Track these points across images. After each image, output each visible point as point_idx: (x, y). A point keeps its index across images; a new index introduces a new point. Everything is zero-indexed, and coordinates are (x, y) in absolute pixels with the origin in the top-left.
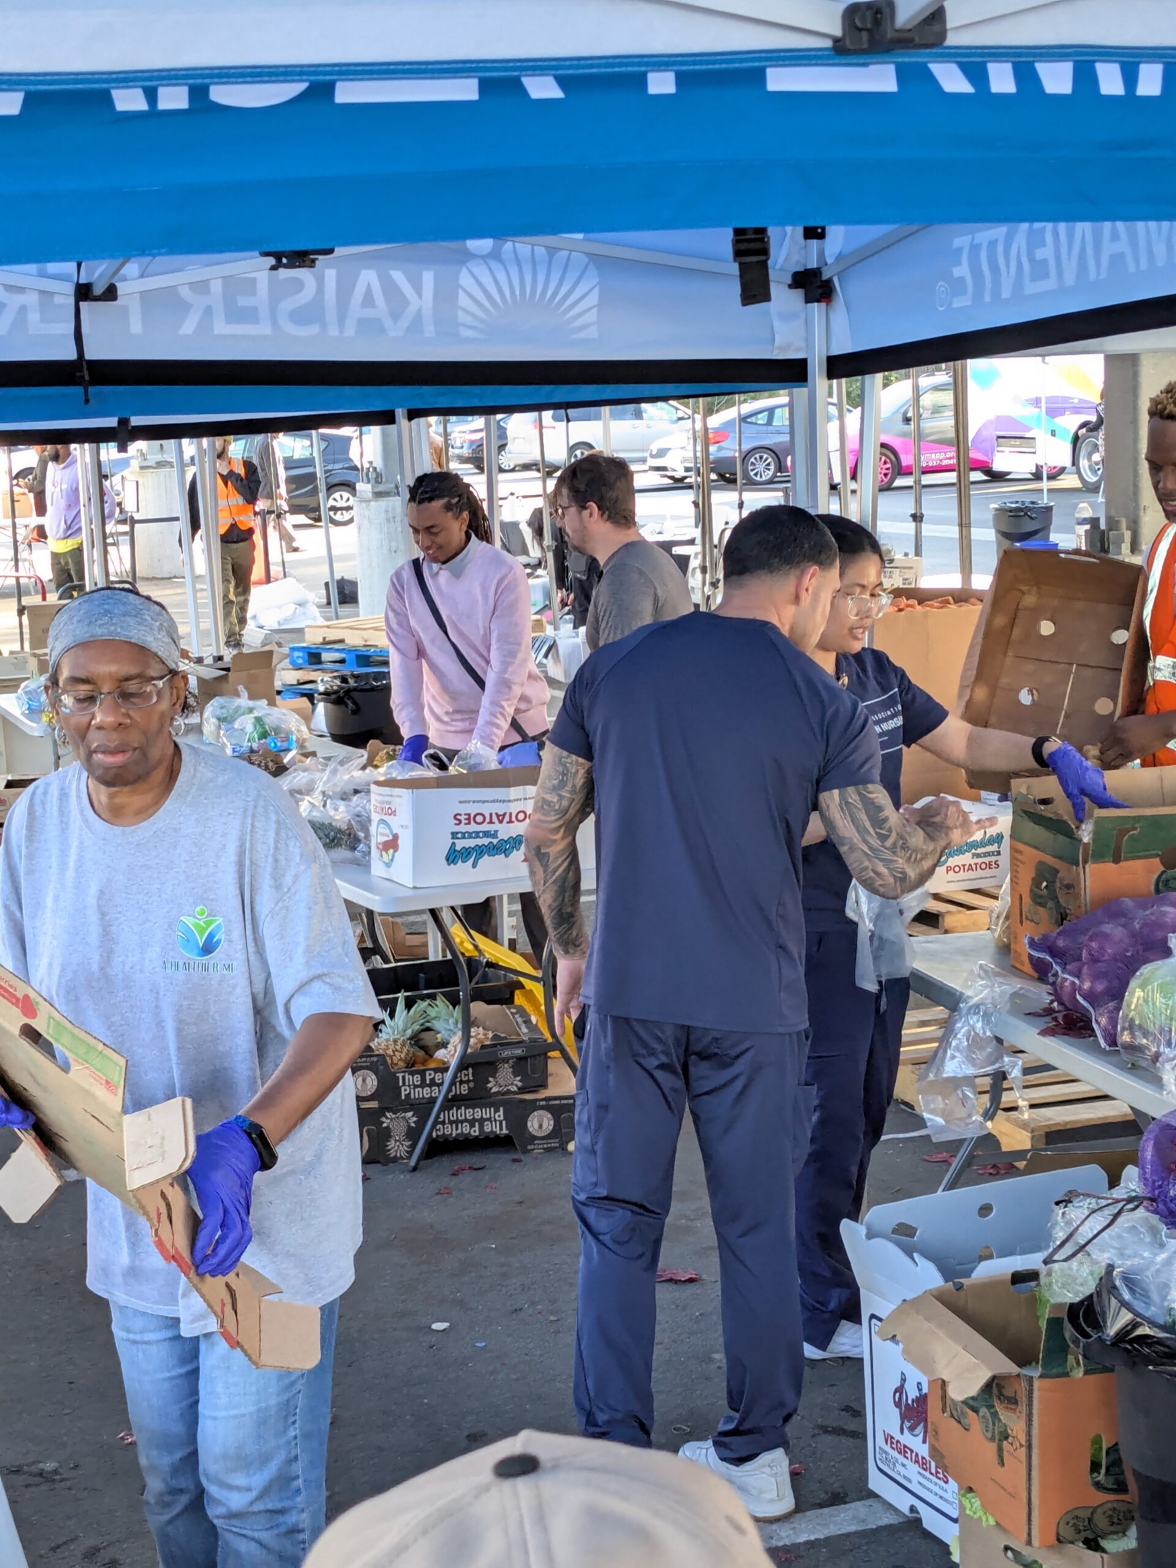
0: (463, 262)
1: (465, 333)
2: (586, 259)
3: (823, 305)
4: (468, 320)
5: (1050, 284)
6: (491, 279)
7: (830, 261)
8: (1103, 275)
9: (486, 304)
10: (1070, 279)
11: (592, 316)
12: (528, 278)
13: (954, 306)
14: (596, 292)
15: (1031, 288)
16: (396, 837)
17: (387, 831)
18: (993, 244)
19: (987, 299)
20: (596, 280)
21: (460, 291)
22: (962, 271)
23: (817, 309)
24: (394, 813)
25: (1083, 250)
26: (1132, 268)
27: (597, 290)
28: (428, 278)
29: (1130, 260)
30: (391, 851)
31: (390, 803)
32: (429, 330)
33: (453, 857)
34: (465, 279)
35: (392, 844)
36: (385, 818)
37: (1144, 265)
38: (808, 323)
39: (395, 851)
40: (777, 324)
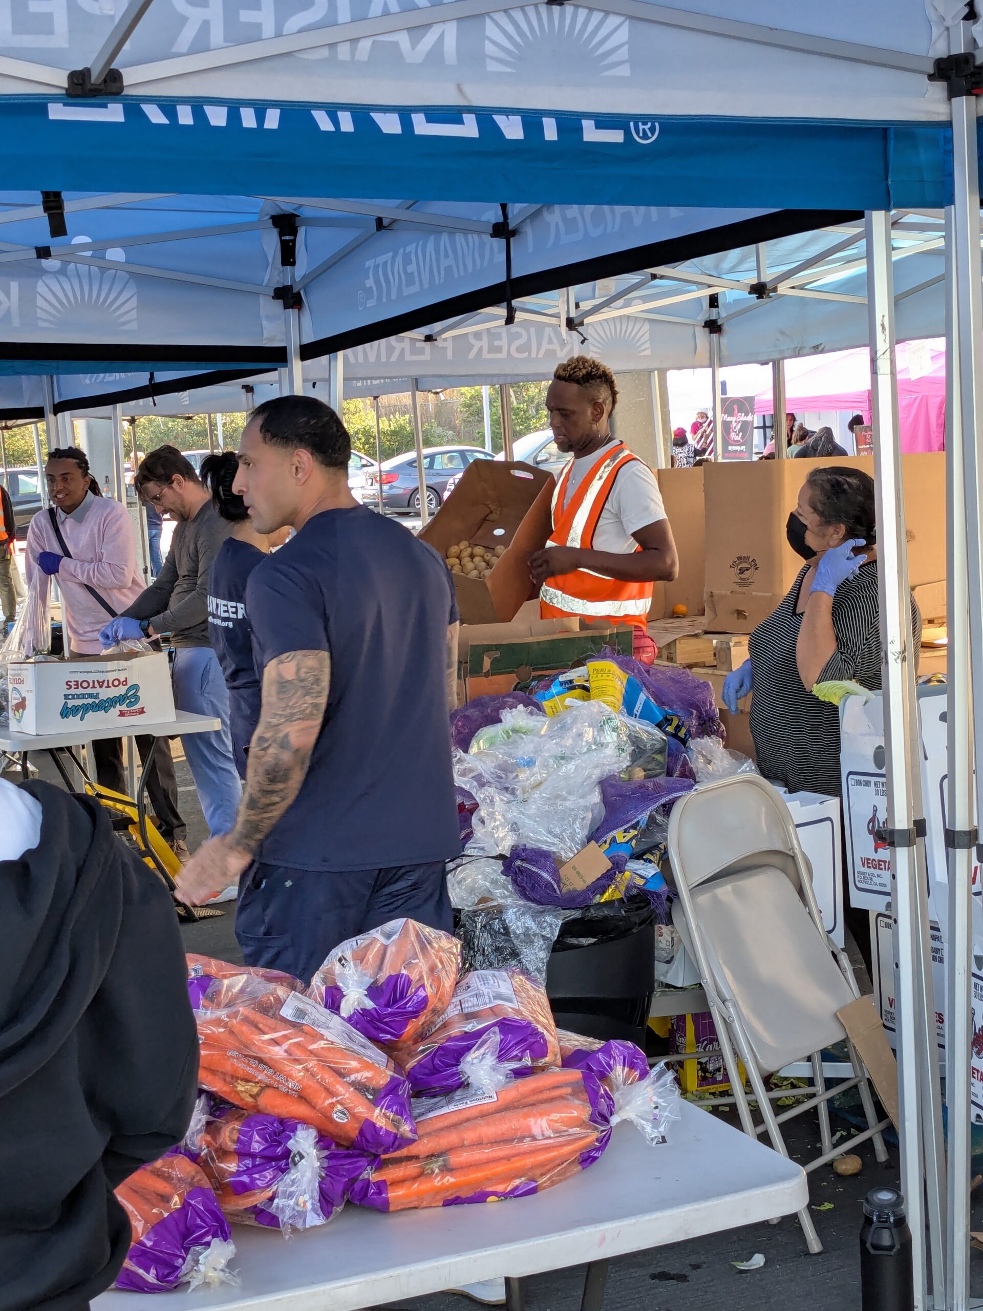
0: (40, 276)
1: (42, 324)
2: (128, 276)
3: (296, 310)
4: (44, 316)
5: (415, 288)
6: (59, 287)
7: (297, 280)
8: (442, 281)
9: (57, 304)
10: (426, 285)
11: (133, 315)
12: (86, 288)
13: (368, 305)
14: (135, 299)
15: (407, 291)
16: (24, 699)
17: (18, 696)
18: (385, 263)
19: (384, 300)
20: (135, 290)
21: (38, 296)
22: (370, 283)
23: (292, 313)
24: (22, 682)
25: (431, 266)
26: (456, 275)
27: (135, 297)
28: (14, 286)
29: (455, 270)
30: (21, 710)
31: (19, 675)
32: (16, 322)
33: (66, 712)
34: (41, 287)
35: (21, 705)
36: (16, 686)
37: (462, 273)
38: (287, 322)
39: (24, 710)
40: (265, 323)
